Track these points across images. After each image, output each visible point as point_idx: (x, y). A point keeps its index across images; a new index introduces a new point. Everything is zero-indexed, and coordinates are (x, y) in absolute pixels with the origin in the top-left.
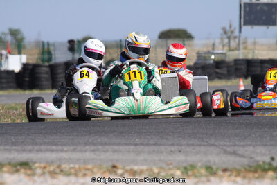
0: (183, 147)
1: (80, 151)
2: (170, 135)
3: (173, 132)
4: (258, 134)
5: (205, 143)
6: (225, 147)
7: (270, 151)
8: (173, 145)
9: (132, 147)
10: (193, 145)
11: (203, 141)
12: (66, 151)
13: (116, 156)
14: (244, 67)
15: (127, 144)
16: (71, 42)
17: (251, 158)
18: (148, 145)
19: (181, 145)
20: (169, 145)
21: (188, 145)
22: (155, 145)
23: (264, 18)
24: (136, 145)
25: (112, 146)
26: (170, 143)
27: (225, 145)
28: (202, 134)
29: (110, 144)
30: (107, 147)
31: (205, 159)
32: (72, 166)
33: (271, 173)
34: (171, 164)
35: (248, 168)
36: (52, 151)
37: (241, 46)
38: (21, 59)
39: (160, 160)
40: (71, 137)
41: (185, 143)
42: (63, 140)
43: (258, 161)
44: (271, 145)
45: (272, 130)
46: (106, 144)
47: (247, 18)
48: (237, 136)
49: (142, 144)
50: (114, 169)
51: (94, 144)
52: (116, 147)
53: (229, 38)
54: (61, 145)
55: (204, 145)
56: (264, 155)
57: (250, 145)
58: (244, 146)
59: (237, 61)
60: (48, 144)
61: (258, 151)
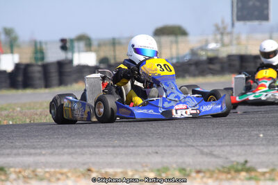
0: (160, 149)
1: (58, 154)
2: (149, 136)
3: (153, 133)
4: (237, 133)
5: (183, 144)
6: (202, 148)
7: (246, 151)
8: (151, 146)
9: (110, 149)
10: (170, 146)
11: (181, 142)
12: (44, 155)
13: (93, 159)
14: (237, 63)
15: (105, 146)
16: (63, 41)
17: (227, 158)
18: (126, 147)
19: (158, 147)
20: (147, 146)
21: (165, 146)
22: (132, 146)
23: (256, 13)
24: (114, 147)
25: (90, 149)
26: (148, 144)
27: (202, 146)
28: (182, 134)
29: (88, 147)
30: (85, 149)
31: (180, 160)
32: (47, 170)
33: (243, 174)
34: (147, 166)
35: (221, 169)
36: (30, 154)
37: (235, 42)
38: (13, 59)
39: (136, 163)
40: (51, 140)
41: (163, 144)
42: (42, 143)
43: (233, 162)
44: (248, 145)
45: (251, 129)
46: (84, 146)
47: (239, 14)
48: (215, 136)
49: (121, 146)
50: (89, 173)
51: (73, 147)
52: (94, 150)
53: (222, 34)
54: (40, 148)
55: (181, 146)
56: (239, 155)
57: (227, 145)
58: (220, 146)
59: (230, 57)
60: (27, 147)
61: (234, 151)
